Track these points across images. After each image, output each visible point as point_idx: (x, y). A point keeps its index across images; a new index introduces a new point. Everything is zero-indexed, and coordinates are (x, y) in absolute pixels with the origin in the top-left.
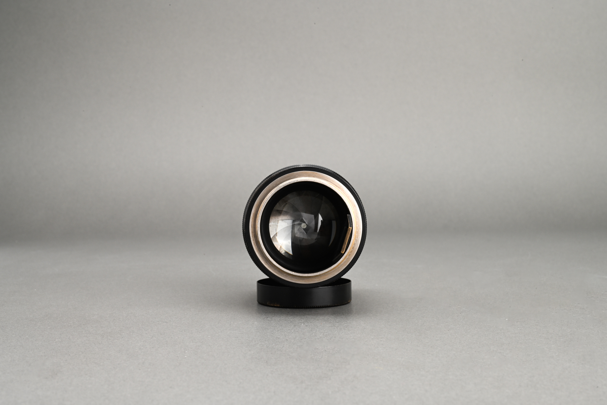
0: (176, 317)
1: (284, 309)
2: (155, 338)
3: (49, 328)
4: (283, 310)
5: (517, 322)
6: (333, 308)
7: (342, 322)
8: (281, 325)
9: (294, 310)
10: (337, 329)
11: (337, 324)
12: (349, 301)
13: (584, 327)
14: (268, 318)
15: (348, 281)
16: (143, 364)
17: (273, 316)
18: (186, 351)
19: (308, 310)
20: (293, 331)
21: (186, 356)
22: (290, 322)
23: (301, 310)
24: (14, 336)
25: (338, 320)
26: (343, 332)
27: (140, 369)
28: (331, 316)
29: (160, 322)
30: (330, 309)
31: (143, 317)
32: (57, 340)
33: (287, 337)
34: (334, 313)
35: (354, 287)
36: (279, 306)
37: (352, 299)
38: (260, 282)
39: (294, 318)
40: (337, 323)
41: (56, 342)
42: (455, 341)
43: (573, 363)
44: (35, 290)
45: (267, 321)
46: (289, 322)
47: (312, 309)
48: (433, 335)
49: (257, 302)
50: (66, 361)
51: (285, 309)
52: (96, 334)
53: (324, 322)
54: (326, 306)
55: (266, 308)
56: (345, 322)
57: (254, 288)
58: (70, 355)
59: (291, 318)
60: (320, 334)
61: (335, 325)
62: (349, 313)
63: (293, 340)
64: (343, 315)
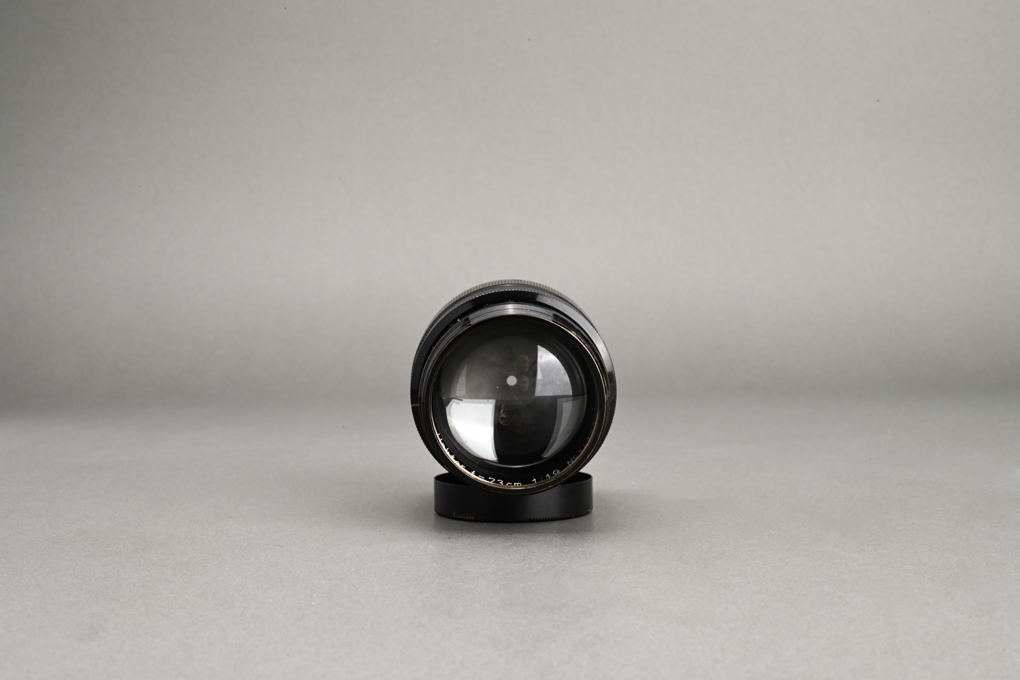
0: (297, 537)
1: (478, 523)
2: (262, 573)
3: (84, 555)
4: (476, 525)
5: (869, 545)
6: (560, 522)
7: (576, 546)
8: (473, 551)
9: (495, 525)
10: (567, 557)
11: (567, 548)
12: (589, 510)
13: (981, 554)
14: (452, 539)
15: (588, 477)
16: (242, 615)
17: (460, 536)
18: (314, 595)
19: (518, 525)
20: (492, 561)
21: (313, 603)
22: (488, 546)
23: (507, 525)
24: (25, 568)
25: (568, 541)
26: (576, 563)
27: (236, 625)
28: (557, 535)
29: (270, 546)
30: (555, 525)
31: (242, 537)
32: (97, 576)
33: (483, 570)
34: (561, 531)
35: (598, 486)
36: (473, 519)
37: (594, 507)
38: (439, 478)
39: (494, 538)
40: (567, 546)
41: (96, 579)
42: (764, 577)
43: (962, 614)
44: (61, 491)
45: (450, 544)
46: (486, 546)
47: (525, 524)
48: (728, 568)
49: (433, 512)
50: (113, 610)
51: (480, 524)
52: (162, 566)
53: (545, 546)
54: (552, 518)
55: (448, 521)
56: (581, 546)
57: (430, 488)
58: (119, 601)
59: (490, 539)
60: (539, 566)
61: (564, 551)
62: (587, 530)
63: (493, 576)
64: (577, 533)
